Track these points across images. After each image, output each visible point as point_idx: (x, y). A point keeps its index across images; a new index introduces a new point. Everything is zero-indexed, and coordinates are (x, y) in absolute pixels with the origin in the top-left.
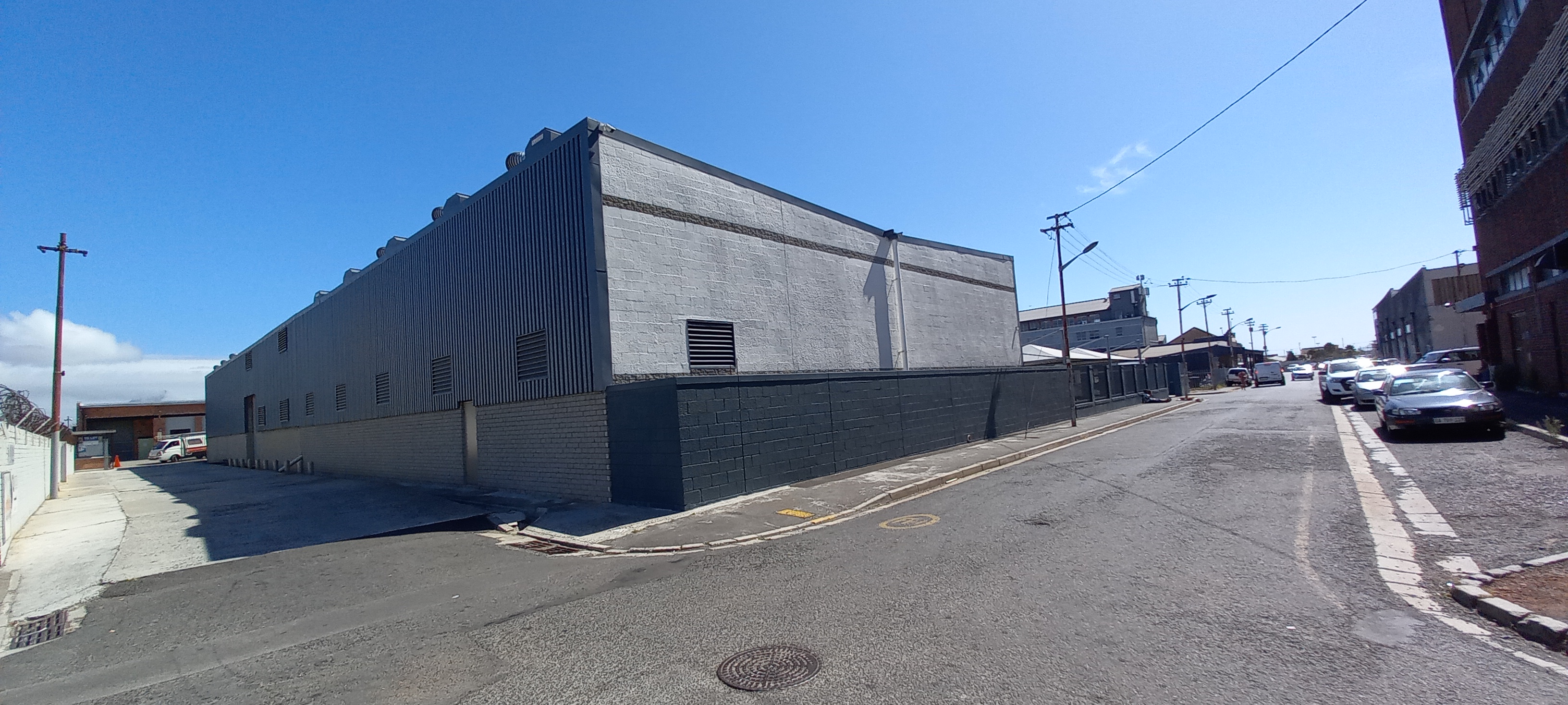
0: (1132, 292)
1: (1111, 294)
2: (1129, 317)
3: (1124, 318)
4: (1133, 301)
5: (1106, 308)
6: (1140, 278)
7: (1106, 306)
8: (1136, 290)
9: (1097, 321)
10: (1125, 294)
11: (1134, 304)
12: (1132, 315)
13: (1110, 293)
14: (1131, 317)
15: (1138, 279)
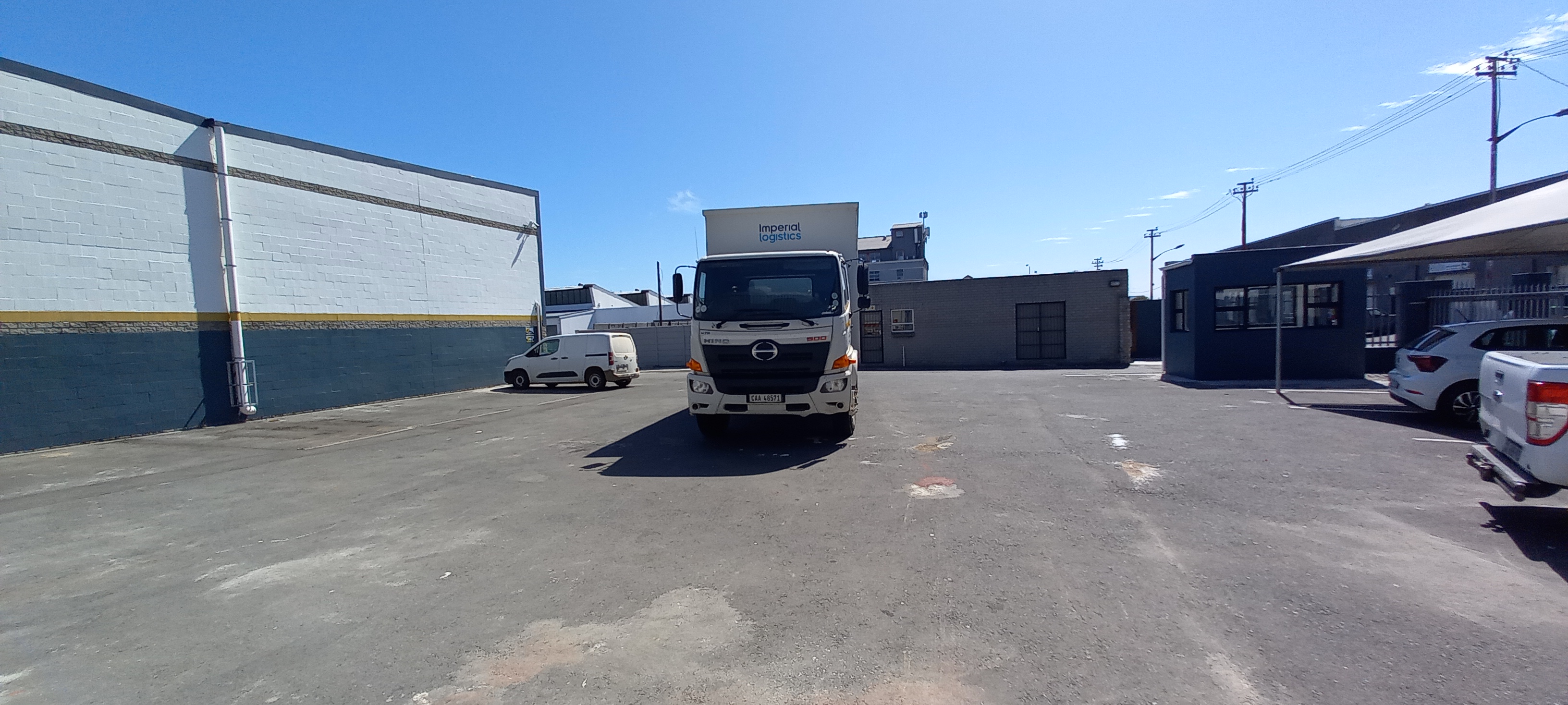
0: (916, 230)
1: (894, 231)
2: (911, 258)
3: (905, 259)
4: (916, 241)
5: (886, 247)
6: (923, 215)
7: (885, 245)
8: (919, 228)
9: (873, 261)
10: (908, 231)
11: (917, 244)
12: (914, 257)
13: (892, 230)
14: (912, 259)
15: (921, 216)
